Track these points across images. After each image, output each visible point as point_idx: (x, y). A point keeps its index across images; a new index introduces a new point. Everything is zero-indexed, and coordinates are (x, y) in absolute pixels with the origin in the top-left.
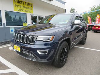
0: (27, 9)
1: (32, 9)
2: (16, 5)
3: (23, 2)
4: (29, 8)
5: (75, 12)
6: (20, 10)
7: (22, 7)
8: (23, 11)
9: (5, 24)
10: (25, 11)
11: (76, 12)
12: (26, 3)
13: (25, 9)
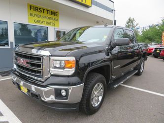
0: (49, 21)
1: (57, 20)
2: (31, 15)
3: (44, 9)
4: (52, 19)
5: (135, 25)
6: (38, 21)
7: (40, 17)
8: (42, 22)
9: (13, 42)
10: (45, 23)
11: (137, 25)
12: (48, 10)
13: (46, 20)
